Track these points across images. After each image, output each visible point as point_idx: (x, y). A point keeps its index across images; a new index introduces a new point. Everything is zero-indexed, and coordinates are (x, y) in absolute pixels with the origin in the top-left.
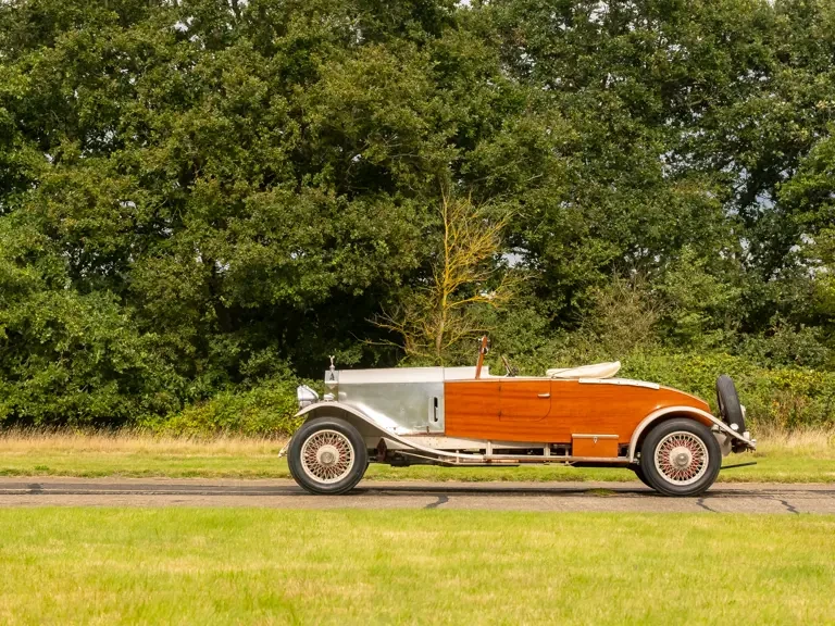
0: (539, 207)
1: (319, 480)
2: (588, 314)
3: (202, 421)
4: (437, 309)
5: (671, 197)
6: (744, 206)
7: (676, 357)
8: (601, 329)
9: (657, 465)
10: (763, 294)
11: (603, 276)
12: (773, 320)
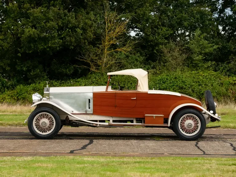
0: (142, 15)
1: (41, 133)
2: (160, 56)
3: (12, 96)
4: (102, 53)
5: (192, 11)
6: (220, 14)
7: (193, 72)
8: (165, 61)
9: (180, 127)
10: (227, 48)
11: (166, 41)
12: (230, 57)
